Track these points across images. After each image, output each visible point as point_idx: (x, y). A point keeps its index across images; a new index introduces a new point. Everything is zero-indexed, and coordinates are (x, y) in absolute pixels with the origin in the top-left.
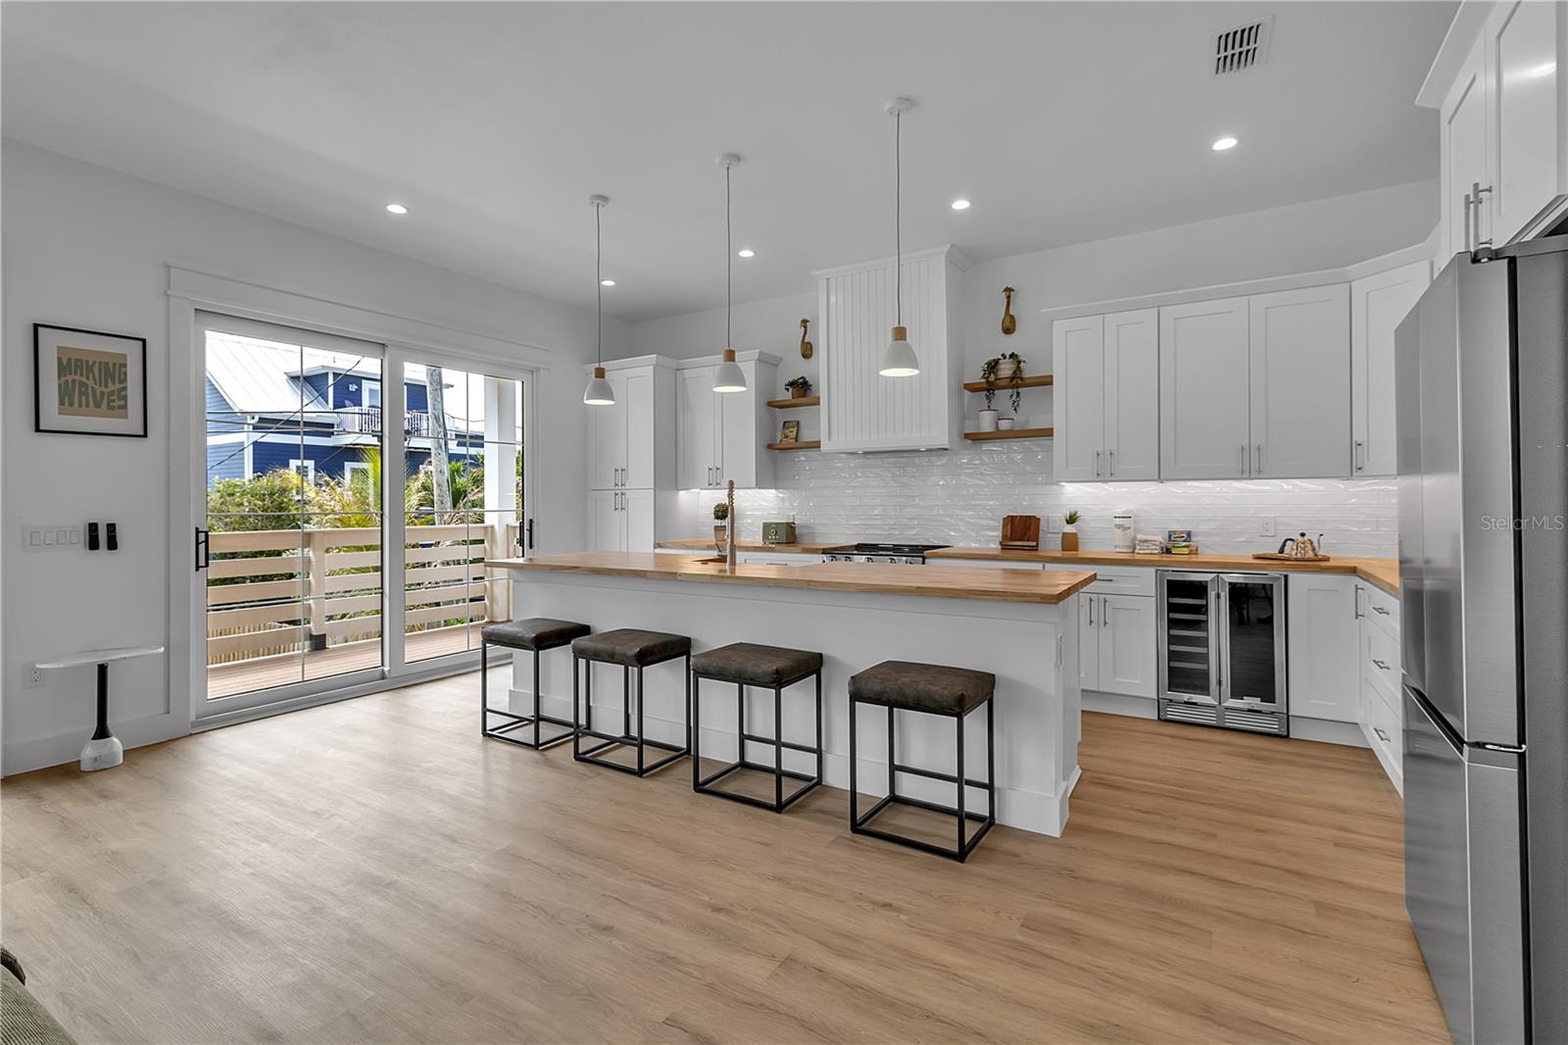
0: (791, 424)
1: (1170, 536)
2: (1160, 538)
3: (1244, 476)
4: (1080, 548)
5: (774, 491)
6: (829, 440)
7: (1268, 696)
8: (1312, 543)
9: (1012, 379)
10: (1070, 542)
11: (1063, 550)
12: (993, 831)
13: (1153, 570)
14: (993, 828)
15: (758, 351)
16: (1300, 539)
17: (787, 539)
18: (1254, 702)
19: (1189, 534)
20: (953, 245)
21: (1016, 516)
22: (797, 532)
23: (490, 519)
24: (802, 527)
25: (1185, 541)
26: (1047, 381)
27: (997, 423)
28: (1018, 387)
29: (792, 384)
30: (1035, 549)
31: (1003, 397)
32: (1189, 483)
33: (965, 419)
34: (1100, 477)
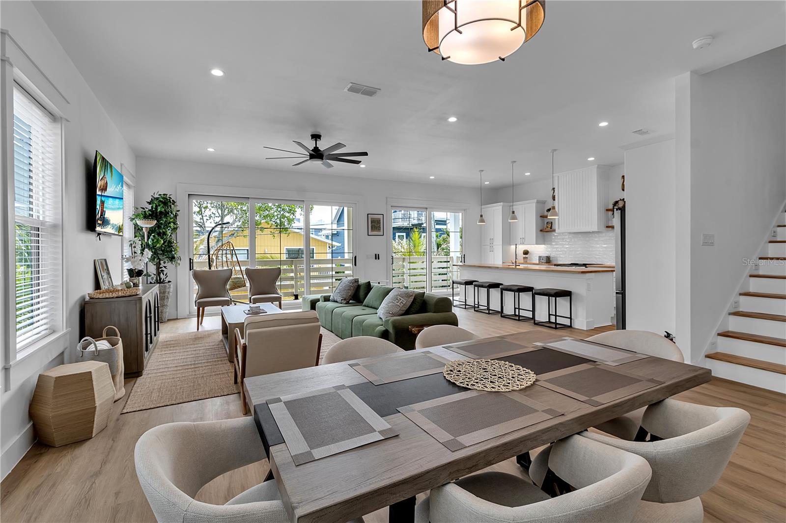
0: (549, 223)
5: (543, 245)
6: (559, 228)
15: (536, 200)
17: (546, 261)
20: (598, 164)
22: (551, 259)
23: (452, 254)
29: (549, 210)
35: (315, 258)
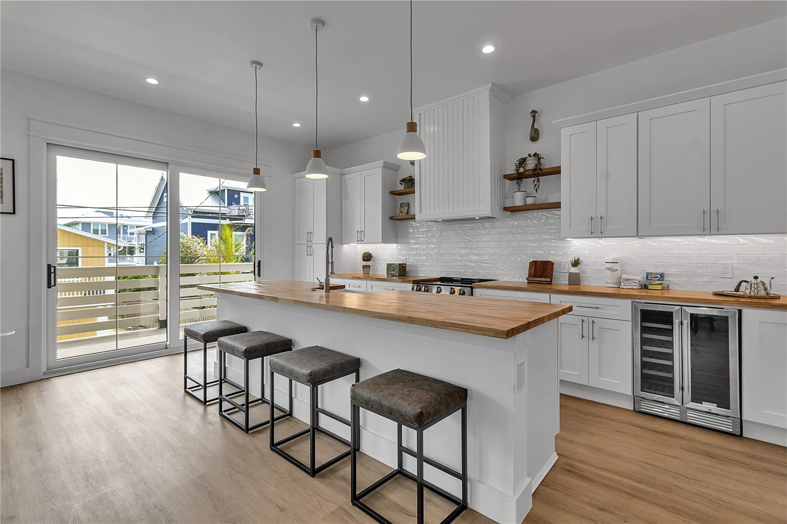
0: (405, 205)
1: (647, 277)
2: (640, 277)
3: (705, 233)
4: (582, 283)
5: (395, 245)
6: (420, 213)
7: (724, 403)
8: (764, 284)
9: (534, 170)
10: (575, 279)
11: (569, 285)
12: (464, 516)
13: (629, 302)
14: (465, 511)
15: (383, 161)
16: (754, 281)
17: (399, 274)
18: (713, 407)
19: (662, 275)
20: (493, 83)
21: (538, 261)
22: (407, 269)
24: (410, 266)
25: (659, 280)
26: (557, 171)
27: (525, 199)
28: (538, 177)
29: (403, 180)
30: (550, 283)
31: (529, 183)
32: (662, 239)
33: (506, 198)
34: (592, 234)
35: (80, 266)
